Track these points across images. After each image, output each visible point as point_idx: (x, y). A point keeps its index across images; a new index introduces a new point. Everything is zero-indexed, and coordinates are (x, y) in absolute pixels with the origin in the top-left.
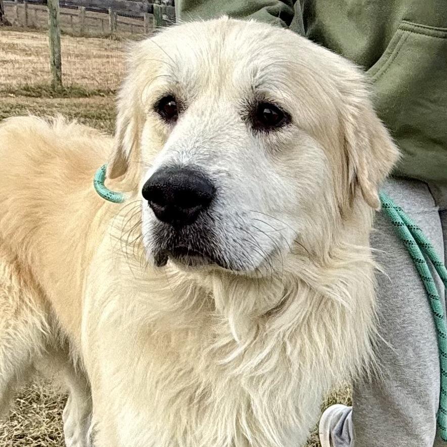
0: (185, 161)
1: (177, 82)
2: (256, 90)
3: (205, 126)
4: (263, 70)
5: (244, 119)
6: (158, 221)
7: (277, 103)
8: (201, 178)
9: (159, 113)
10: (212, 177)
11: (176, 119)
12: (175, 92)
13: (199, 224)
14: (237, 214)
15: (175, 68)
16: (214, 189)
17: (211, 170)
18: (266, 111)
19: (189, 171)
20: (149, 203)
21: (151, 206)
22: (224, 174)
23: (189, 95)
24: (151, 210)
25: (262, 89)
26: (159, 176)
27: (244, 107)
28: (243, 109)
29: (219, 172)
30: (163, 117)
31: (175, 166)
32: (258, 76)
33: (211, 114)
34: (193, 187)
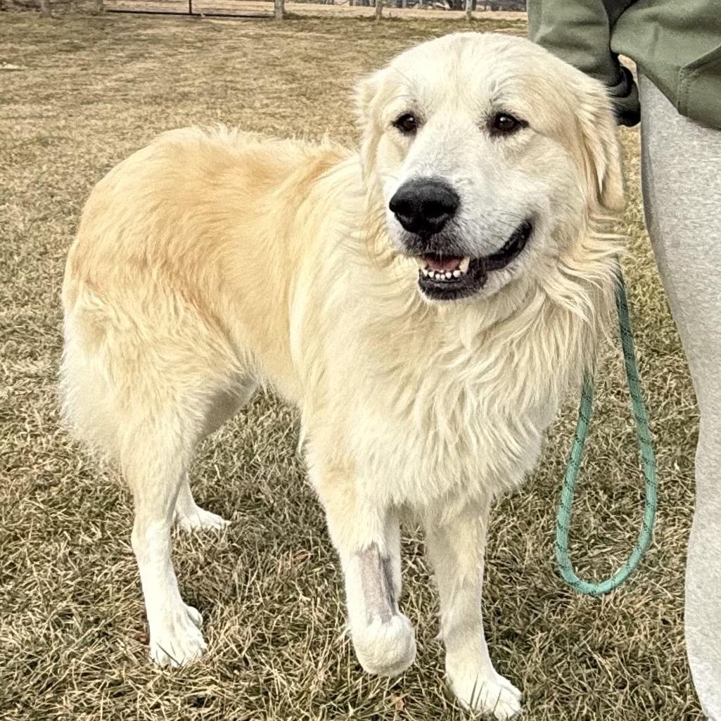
0: (428, 174)
1: (415, 101)
2: (494, 103)
3: (445, 139)
4: (501, 83)
5: (482, 128)
6: (405, 232)
7: (514, 113)
8: (446, 189)
9: (398, 127)
10: (455, 186)
11: (415, 133)
12: (414, 110)
13: (446, 232)
14: (482, 216)
15: (413, 88)
16: (458, 198)
17: (453, 180)
18: (502, 119)
19: (434, 183)
20: (396, 215)
21: (399, 219)
22: (466, 182)
23: (426, 112)
24: (398, 222)
25: (499, 102)
26: (406, 190)
27: (482, 117)
28: (481, 120)
29: (461, 180)
30: (401, 131)
31: (420, 178)
32: (497, 89)
33: (449, 126)
34: (438, 198)
